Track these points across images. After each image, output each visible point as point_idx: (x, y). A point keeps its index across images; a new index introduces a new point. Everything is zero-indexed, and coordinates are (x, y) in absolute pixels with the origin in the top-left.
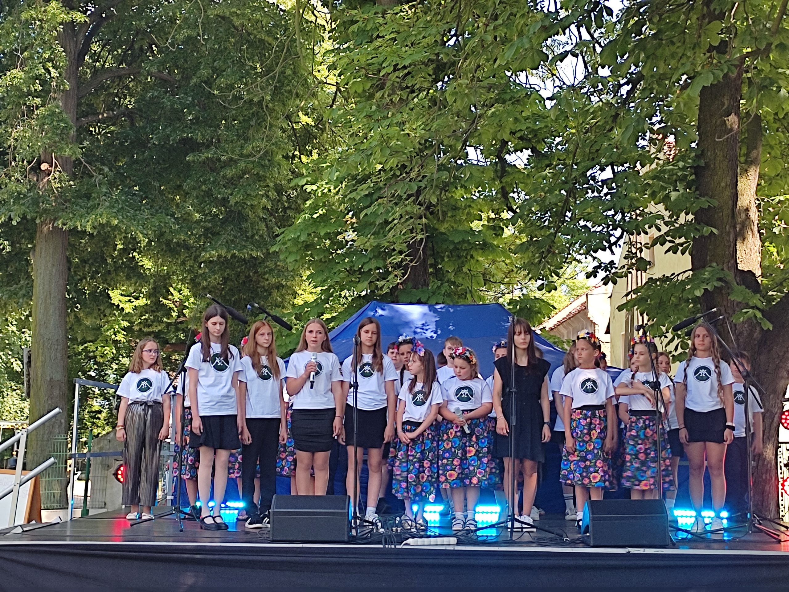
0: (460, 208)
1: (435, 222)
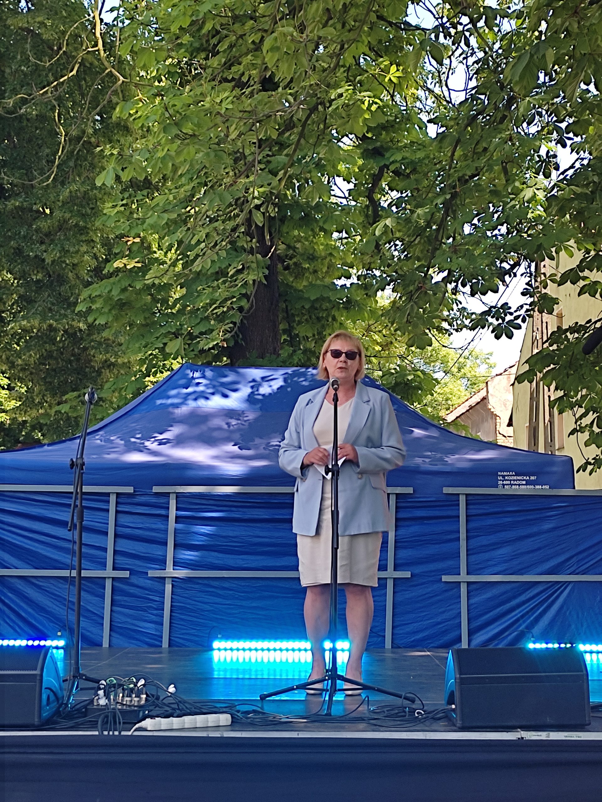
0: (319, 258)
1: (291, 279)
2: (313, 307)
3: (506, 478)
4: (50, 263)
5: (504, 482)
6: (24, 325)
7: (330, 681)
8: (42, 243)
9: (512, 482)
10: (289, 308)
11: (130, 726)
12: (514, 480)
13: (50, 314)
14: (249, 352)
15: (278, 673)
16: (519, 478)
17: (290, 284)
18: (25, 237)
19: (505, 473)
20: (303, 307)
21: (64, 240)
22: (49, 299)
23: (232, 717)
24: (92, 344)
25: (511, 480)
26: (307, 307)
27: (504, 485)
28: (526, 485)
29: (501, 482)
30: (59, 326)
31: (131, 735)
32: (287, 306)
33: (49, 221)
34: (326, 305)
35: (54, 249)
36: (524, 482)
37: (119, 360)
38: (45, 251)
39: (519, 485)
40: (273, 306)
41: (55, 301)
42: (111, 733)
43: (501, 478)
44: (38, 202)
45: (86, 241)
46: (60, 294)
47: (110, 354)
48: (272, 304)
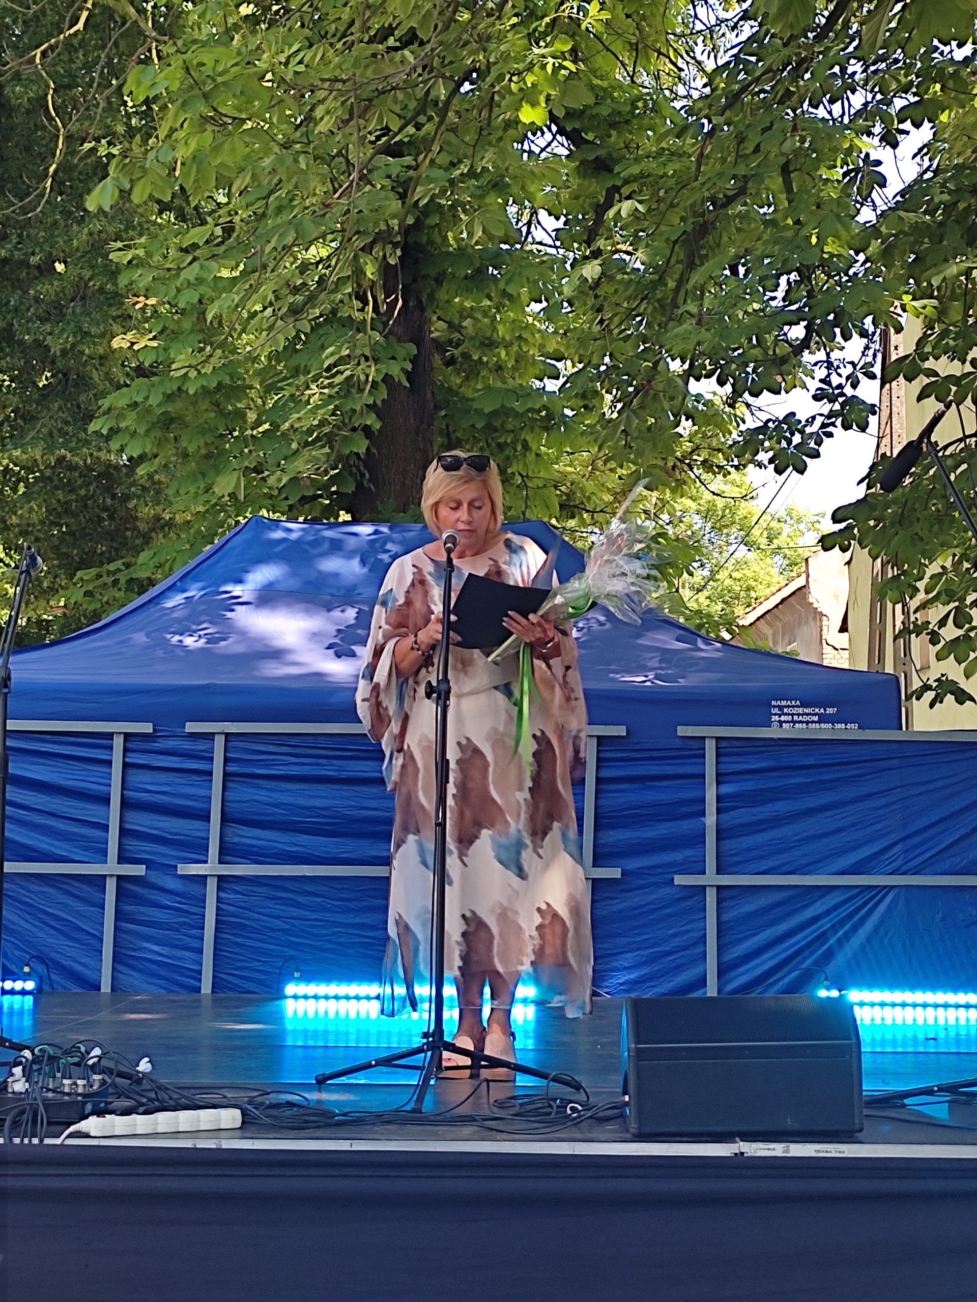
0: (500, 343)
1: (458, 381)
2: (489, 428)
3: (785, 710)
4: (58, 354)
5: (783, 718)
6: (17, 457)
7: (429, 1054)
8: (43, 320)
9: (796, 718)
10: (451, 429)
11: (60, 1128)
12: (799, 715)
13: (61, 440)
14: (382, 502)
15: (353, 1037)
16: (806, 711)
17: (455, 388)
18: (16, 309)
19: (784, 703)
20: (473, 426)
21: (81, 314)
22: (60, 414)
23: (243, 1115)
24: (133, 489)
25: (793, 715)
26: (479, 426)
27: (781, 722)
28: (819, 722)
29: (777, 718)
30: (76, 459)
31: (62, 1145)
32: (448, 426)
33: (56, 283)
34: (511, 424)
35: (63, 329)
36: (816, 718)
37: (177, 517)
38: (50, 334)
39: (807, 723)
40: (425, 426)
41: (70, 419)
42: (26, 1141)
43: (776, 711)
44: (37, 250)
45: (119, 317)
46: (79, 407)
47: (162, 507)
48: (422, 422)
